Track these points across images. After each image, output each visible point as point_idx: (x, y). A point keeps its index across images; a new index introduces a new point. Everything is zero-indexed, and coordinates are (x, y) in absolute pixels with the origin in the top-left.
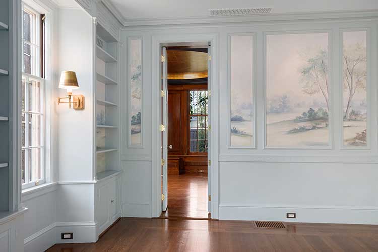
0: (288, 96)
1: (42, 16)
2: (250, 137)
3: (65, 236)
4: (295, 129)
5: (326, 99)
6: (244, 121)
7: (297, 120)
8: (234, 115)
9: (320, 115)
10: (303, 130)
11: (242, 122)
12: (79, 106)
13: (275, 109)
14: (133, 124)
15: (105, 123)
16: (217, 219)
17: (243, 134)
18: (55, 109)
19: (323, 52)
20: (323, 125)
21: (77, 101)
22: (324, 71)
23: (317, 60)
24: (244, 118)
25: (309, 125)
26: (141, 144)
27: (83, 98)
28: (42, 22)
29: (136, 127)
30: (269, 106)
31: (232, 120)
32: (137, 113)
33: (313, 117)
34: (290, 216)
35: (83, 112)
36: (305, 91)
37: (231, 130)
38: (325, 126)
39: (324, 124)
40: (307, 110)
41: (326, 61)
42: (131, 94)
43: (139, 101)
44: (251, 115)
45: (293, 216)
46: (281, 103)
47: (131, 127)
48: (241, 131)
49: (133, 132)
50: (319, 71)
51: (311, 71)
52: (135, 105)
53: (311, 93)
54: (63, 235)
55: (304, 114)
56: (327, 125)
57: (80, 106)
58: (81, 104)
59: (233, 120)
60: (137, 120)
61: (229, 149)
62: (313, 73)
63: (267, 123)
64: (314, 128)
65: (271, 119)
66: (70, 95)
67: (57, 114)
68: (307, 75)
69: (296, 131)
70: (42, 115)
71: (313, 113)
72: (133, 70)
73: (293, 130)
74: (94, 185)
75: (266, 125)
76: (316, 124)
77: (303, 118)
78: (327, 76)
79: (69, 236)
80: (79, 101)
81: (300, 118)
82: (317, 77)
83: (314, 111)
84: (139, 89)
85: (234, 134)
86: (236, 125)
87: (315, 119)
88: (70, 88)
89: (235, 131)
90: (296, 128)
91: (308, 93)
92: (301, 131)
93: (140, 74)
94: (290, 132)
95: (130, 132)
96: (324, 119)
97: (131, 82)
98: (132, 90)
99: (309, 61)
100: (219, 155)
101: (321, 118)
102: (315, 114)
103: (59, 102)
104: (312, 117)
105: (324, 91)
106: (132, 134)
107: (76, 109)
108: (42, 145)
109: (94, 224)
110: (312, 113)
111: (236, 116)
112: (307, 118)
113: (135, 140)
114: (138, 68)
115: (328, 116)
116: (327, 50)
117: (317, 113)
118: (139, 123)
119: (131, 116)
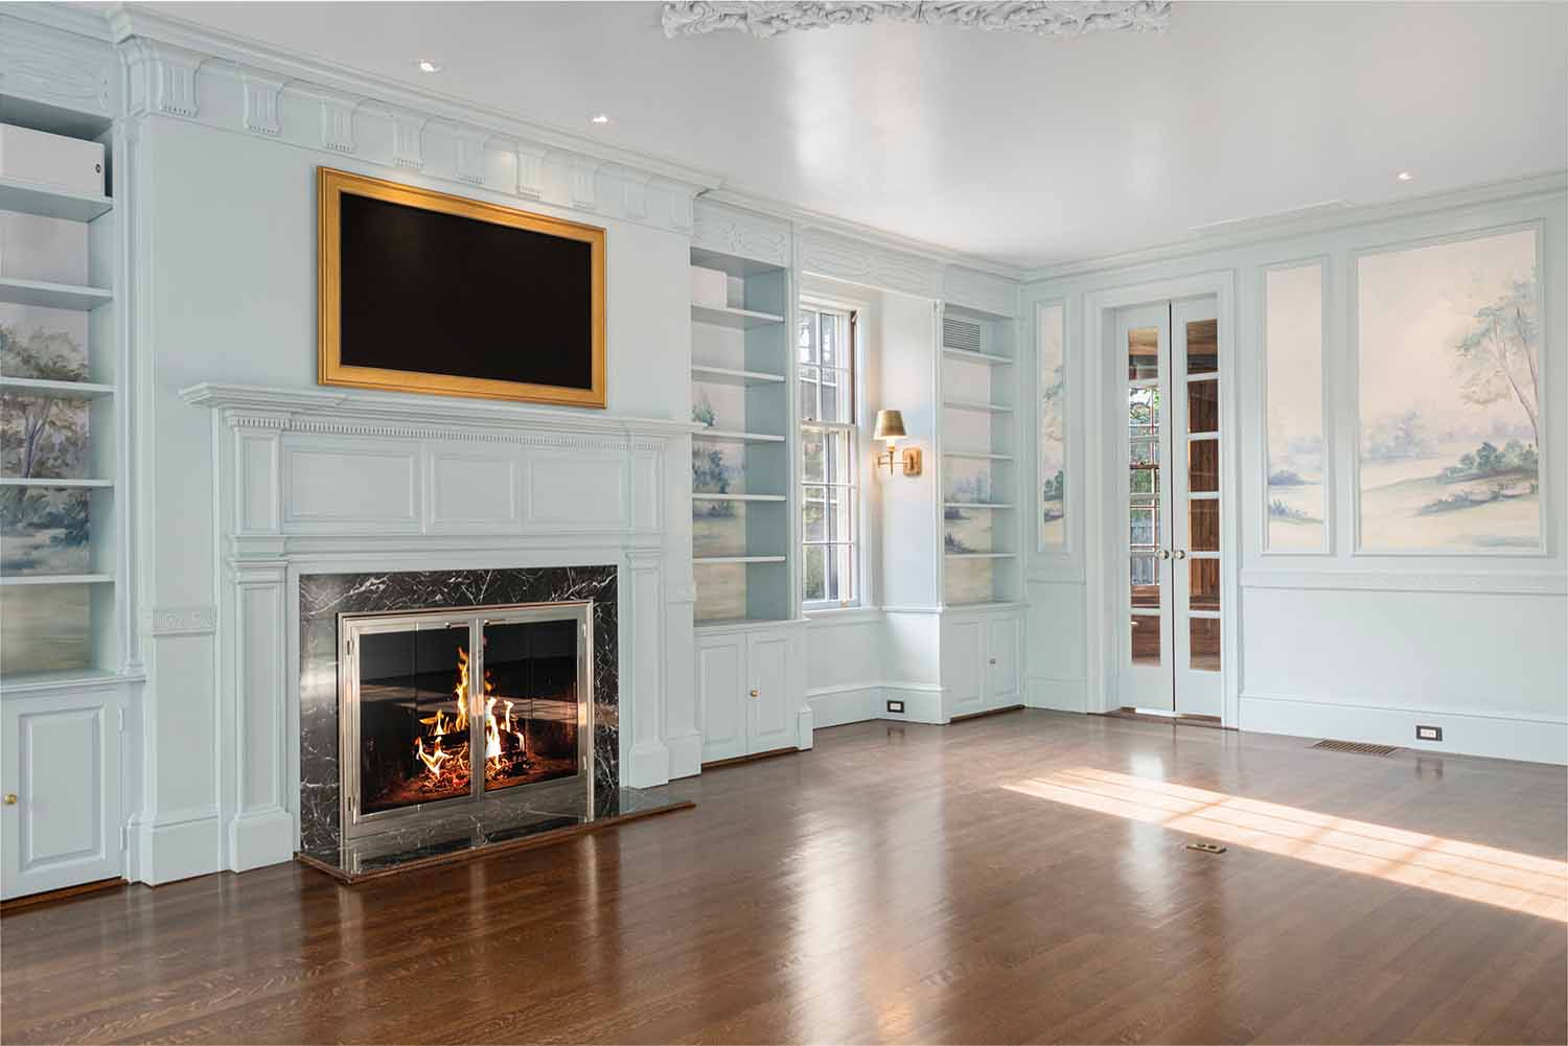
0: (1418, 414)
1: (853, 314)
2: (1315, 525)
3: (893, 707)
4: (1440, 501)
5: (1531, 415)
6: (1302, 483)
7: (1444, 479)
8: (1275, 471)
9: (1514, 459)
10: (1462, 503)
11: (1298, 487)
12: (912, 467)
13: (1384, 450)
14: (1048, 499)
15: (991, 497)
16: (1236, 727)
17: (1300, 519)
18: (875, 477)
19: (1518, 287)
20: (1522, 487)
21: (909, 461)
22: (1523, 334)
23: (1501, 308)
24: (1302, 477)
25: (1480, 489)
26: (1065, 544)
27: (919, 454)
28: (853, 325)
29: (1054, 506)
30: (1366, 444)
31: (1271, 482)
32: (1057, 474)
33: (1493, 469)
34: (1424, 733)
35: (919, 479)
36: (1468, 398)
37: (1269, 507)
38: (1528, 491)
39: (1527, 484)
40: (1473, 448)
41: (1530, 312)
42: (1043, 431)
43: (1059, 446)
44: (1319, 469)
45: (1433, 734)
46: (1401, 433)
47: (1043, 506)
48: (1294, 511)
49: (1049, 517)
50: (1512, 339)
51: (1485, 341)
52: (1053, 455)
53: (1485, 402)
54: (889, 703)
55: (1467, 459)
56: (1534, 489)
57: (914, 466)
58: (915, 466)
59: (1274, 482)
60: (1056, 491)
61: (1264, 555)
62: (1492, 346)
63: (1363, 487)
64: (1495, 497)
65: (1373, 476)
66: (892, 453)
67: (878, 484)
68: (1472, 351)
69: (1443, 507)
70: (855, 488)
71: (1492, 458)
72: (1047, 378)
73: (1435, 505)
74: (938, 617)
75: (1358, 495)
76: (1502, 487)
77: (1461, 470)
78: (1534, 350)
79: (898, 707)
80: (912, 459)
81: (1454, 470)
82: (1505, 357)
83: (1495, 450)
84: (1060, 418)
85: (1277, 517)
86: (1279, 496)
87: (1498, 473)
88: (892, 440)
89: (1279, 511)
90: (1444, 498)
91: (1478, 402)
92: (1459, 508)
93: (1061, 385)
94: (1426, 511)
95: (1041, 517)
96: (1526, 470)
97: (1043, 404)
98: (1046, 420)
99: (1480, 315)
100: (1238, 570)
101: (1518, 470)
102: (1499, 458)
103: (879, 463)
104: (1488, 469)
105: (1525, 392)
106: (1046, 521)
107: (909, 475)
108: (854, 539)
109: (939, 689)
110: (1487, 457)
111: (1282, 472)
112: (1474, 471)
113: (1051, 534)
114: (1057, 371)
115: (1536, 462)
116: (1534, 280)
117: (1504, 456)
118: (1059, 496)
119: (1044, 481)
